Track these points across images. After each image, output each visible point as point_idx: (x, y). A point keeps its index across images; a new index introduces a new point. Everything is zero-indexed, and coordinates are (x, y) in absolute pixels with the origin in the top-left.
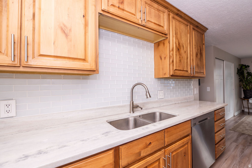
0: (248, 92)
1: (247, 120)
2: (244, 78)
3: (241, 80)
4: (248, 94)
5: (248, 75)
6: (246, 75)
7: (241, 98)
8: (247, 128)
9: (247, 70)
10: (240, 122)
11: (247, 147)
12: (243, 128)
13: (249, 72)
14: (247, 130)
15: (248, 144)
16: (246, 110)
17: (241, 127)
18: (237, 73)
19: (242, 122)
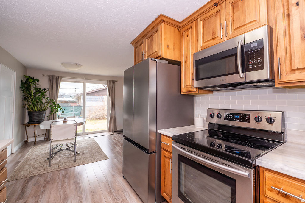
0: (35, 114)
1: (35, 153)
2: (31, 95)
3: (25, 99)
4: (35, 117)
5: (37, 91)
6: (35, 91)
7: (24, 125)
8: (36, 166)
9: (35, 85)
10: (23, 161)
11: (41, 196)
12: (30, 168)
13: (39, 87)
14: (36, 168)
15: (42, 189)
16: (31, 140)
17: (27, 167)
18: (21, 88)
19: (28, 159)
